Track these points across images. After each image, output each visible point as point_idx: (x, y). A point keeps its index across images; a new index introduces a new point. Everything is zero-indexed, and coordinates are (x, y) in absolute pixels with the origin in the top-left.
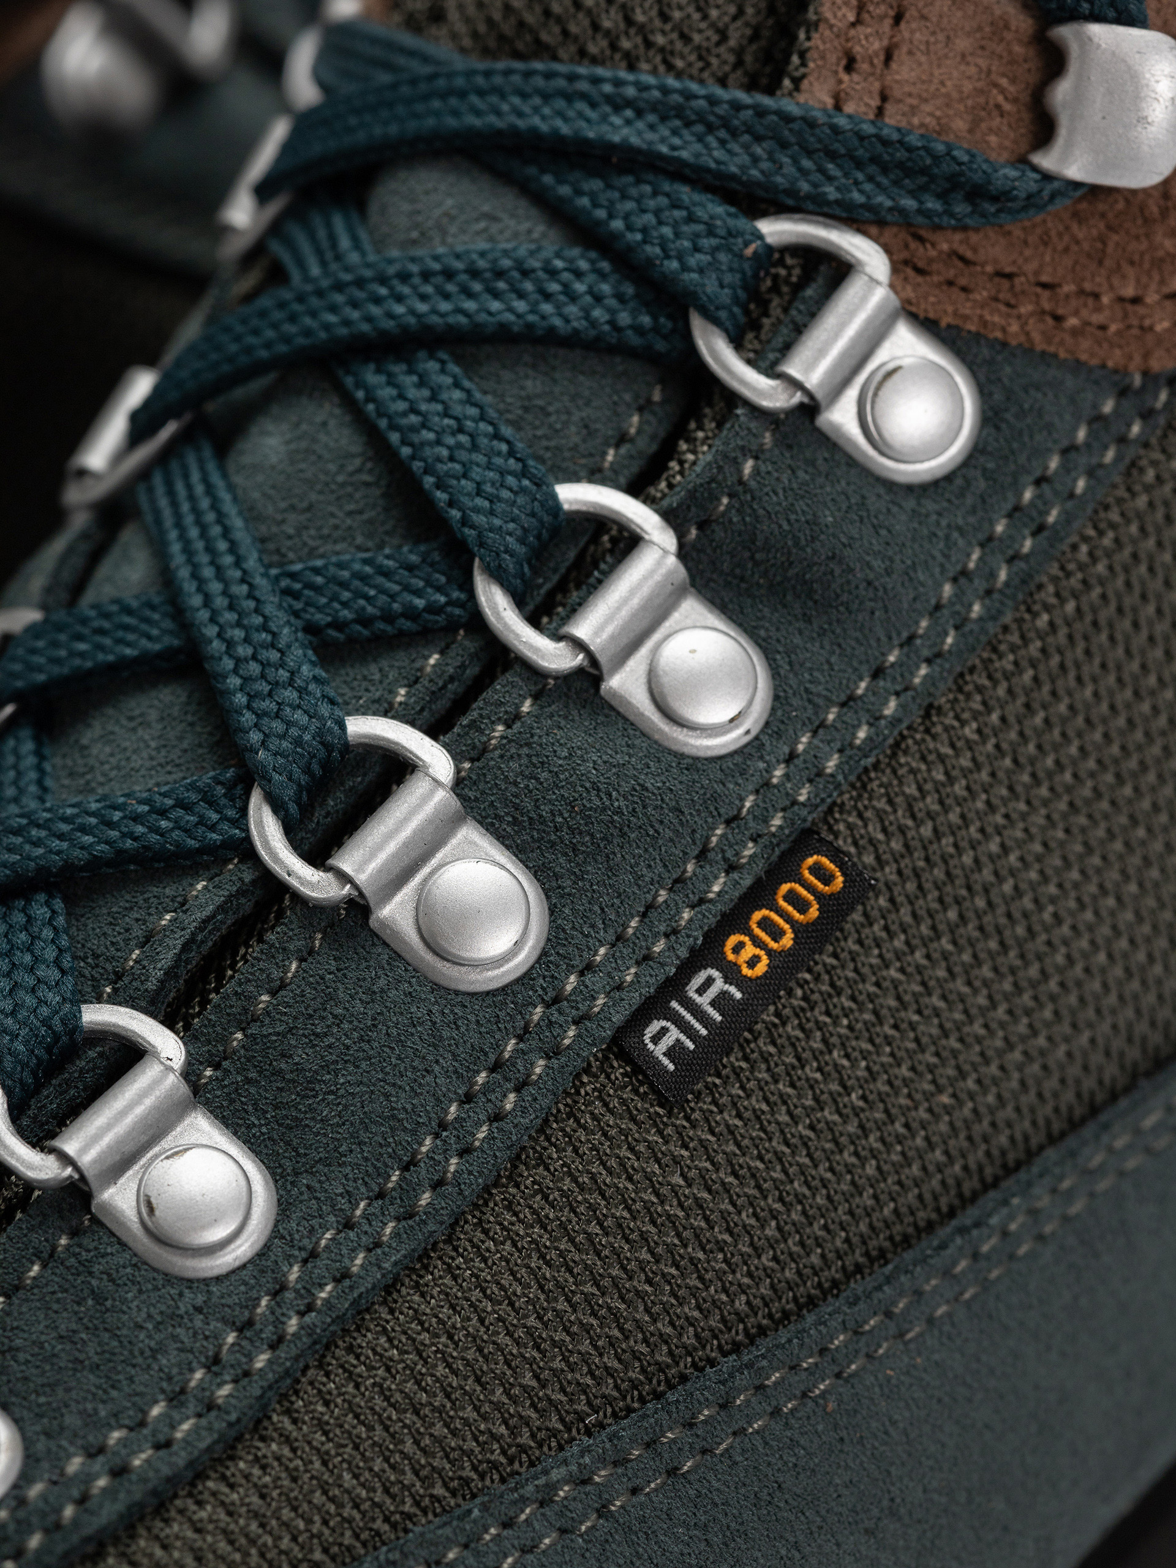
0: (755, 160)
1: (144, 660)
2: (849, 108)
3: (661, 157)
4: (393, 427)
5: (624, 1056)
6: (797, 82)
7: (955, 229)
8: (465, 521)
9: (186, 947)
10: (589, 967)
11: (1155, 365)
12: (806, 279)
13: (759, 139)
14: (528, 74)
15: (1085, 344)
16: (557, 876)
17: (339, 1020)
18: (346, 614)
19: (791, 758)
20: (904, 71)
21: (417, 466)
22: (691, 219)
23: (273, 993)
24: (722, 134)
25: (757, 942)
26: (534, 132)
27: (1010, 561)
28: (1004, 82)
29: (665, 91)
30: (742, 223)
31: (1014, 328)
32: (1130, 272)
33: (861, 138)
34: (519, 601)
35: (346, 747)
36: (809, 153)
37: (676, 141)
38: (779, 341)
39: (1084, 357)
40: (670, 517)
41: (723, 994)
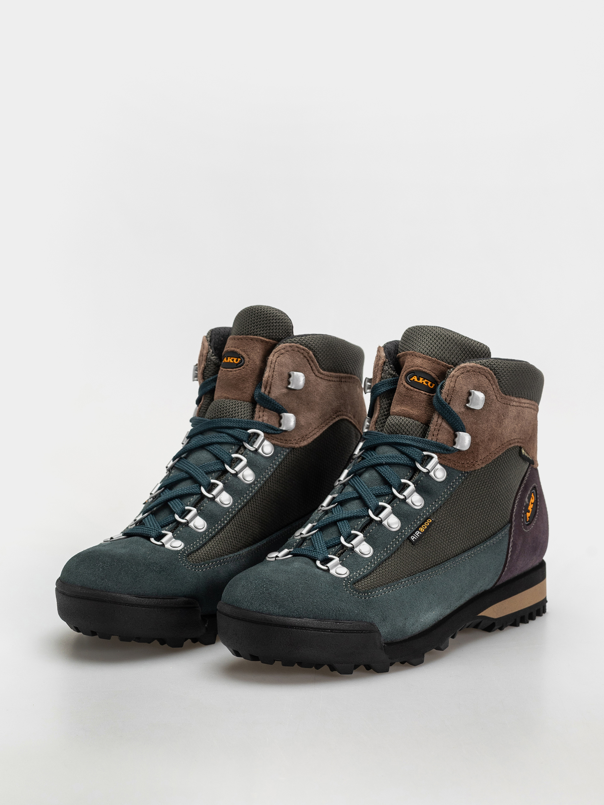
0: (423, 445)
1: (354, 497)
2: (433, 440)
3: (412, 445)
4: (382, 473)
5: (409, 540)
6: (427, 437)
7: (444, 454)
8: (391, 482)
9: (362, 525)
10: (405, 530)
11: (466, 471)
12: (428, 459)
13: (423, 443)
14: (396, 436)
15: (458, 468)
16: (402, 520)
17: (379, 533)
18: (377, 493)
19: (426, 510)
20: (439, 436)
21: (385, 477)
22: (416, 451)
23: (372, 530)
24: (419, 442)
25: (423, 528)
26: (398, 442)
27: (450, 491)
28: (450, 438)
29: (413, 438)
30: (421, 452)
31: (451, 465)
32: (463, 460)
33: (435, 443)
34: (397, 491)
35: (379, 505)
36: (429, 445)
37: (414, 443)
38: (425, 465)
39: (458, 469)
40: (413, 483)
41: (419, 533)
